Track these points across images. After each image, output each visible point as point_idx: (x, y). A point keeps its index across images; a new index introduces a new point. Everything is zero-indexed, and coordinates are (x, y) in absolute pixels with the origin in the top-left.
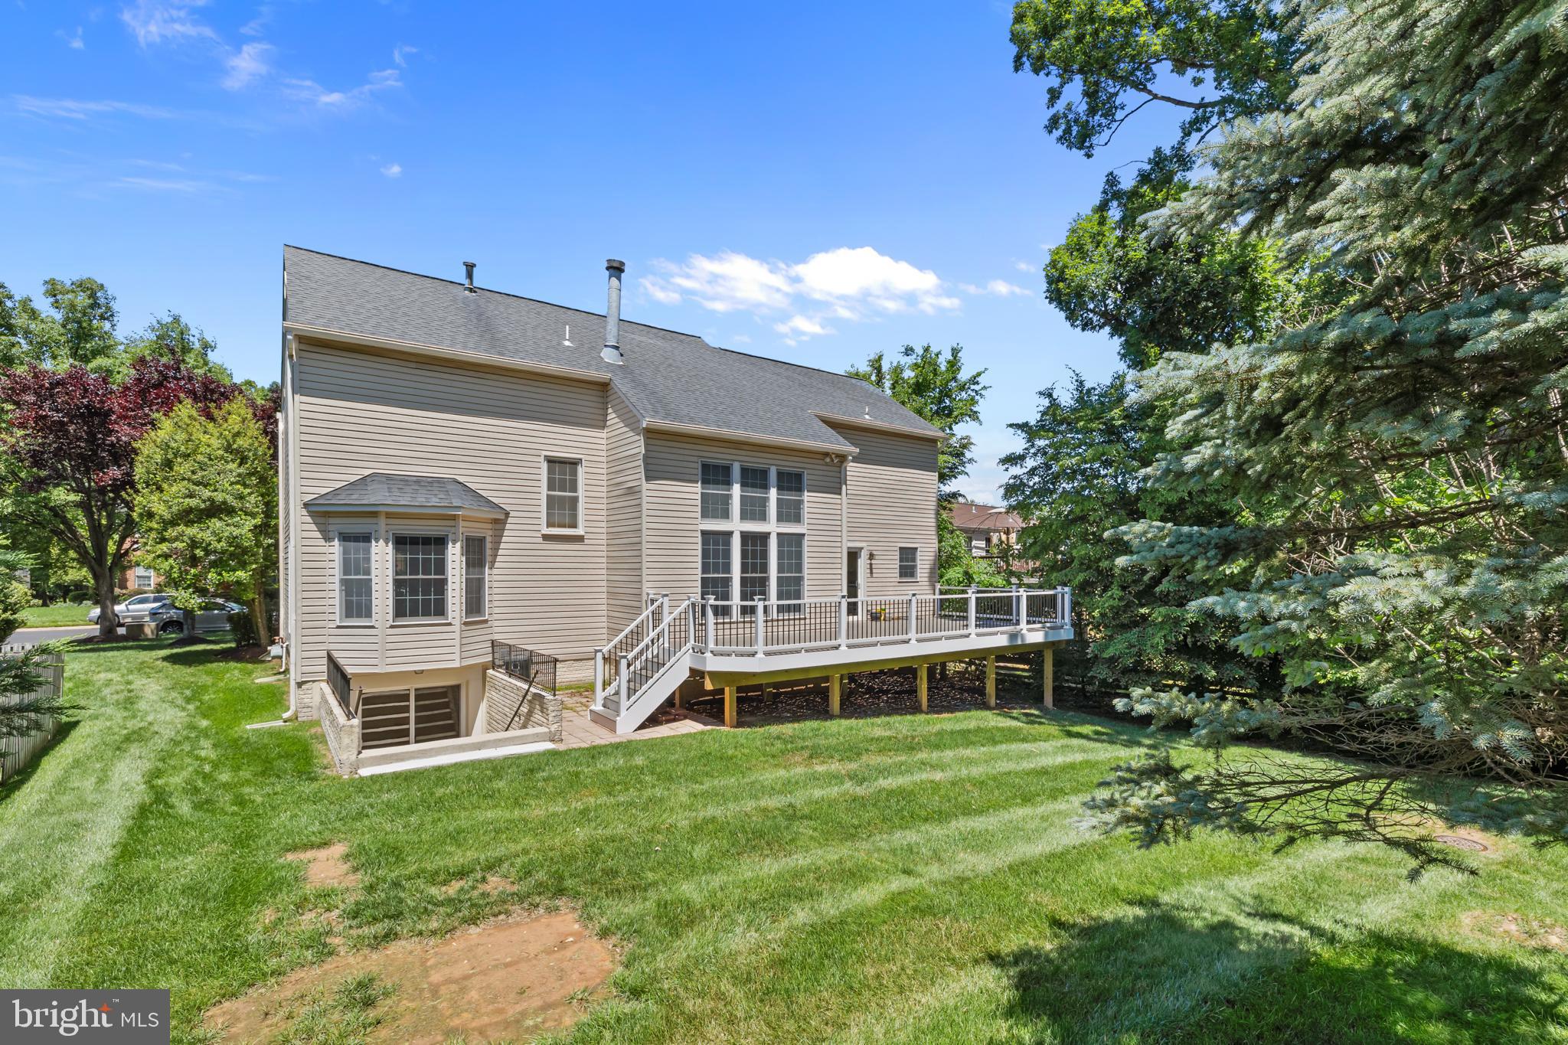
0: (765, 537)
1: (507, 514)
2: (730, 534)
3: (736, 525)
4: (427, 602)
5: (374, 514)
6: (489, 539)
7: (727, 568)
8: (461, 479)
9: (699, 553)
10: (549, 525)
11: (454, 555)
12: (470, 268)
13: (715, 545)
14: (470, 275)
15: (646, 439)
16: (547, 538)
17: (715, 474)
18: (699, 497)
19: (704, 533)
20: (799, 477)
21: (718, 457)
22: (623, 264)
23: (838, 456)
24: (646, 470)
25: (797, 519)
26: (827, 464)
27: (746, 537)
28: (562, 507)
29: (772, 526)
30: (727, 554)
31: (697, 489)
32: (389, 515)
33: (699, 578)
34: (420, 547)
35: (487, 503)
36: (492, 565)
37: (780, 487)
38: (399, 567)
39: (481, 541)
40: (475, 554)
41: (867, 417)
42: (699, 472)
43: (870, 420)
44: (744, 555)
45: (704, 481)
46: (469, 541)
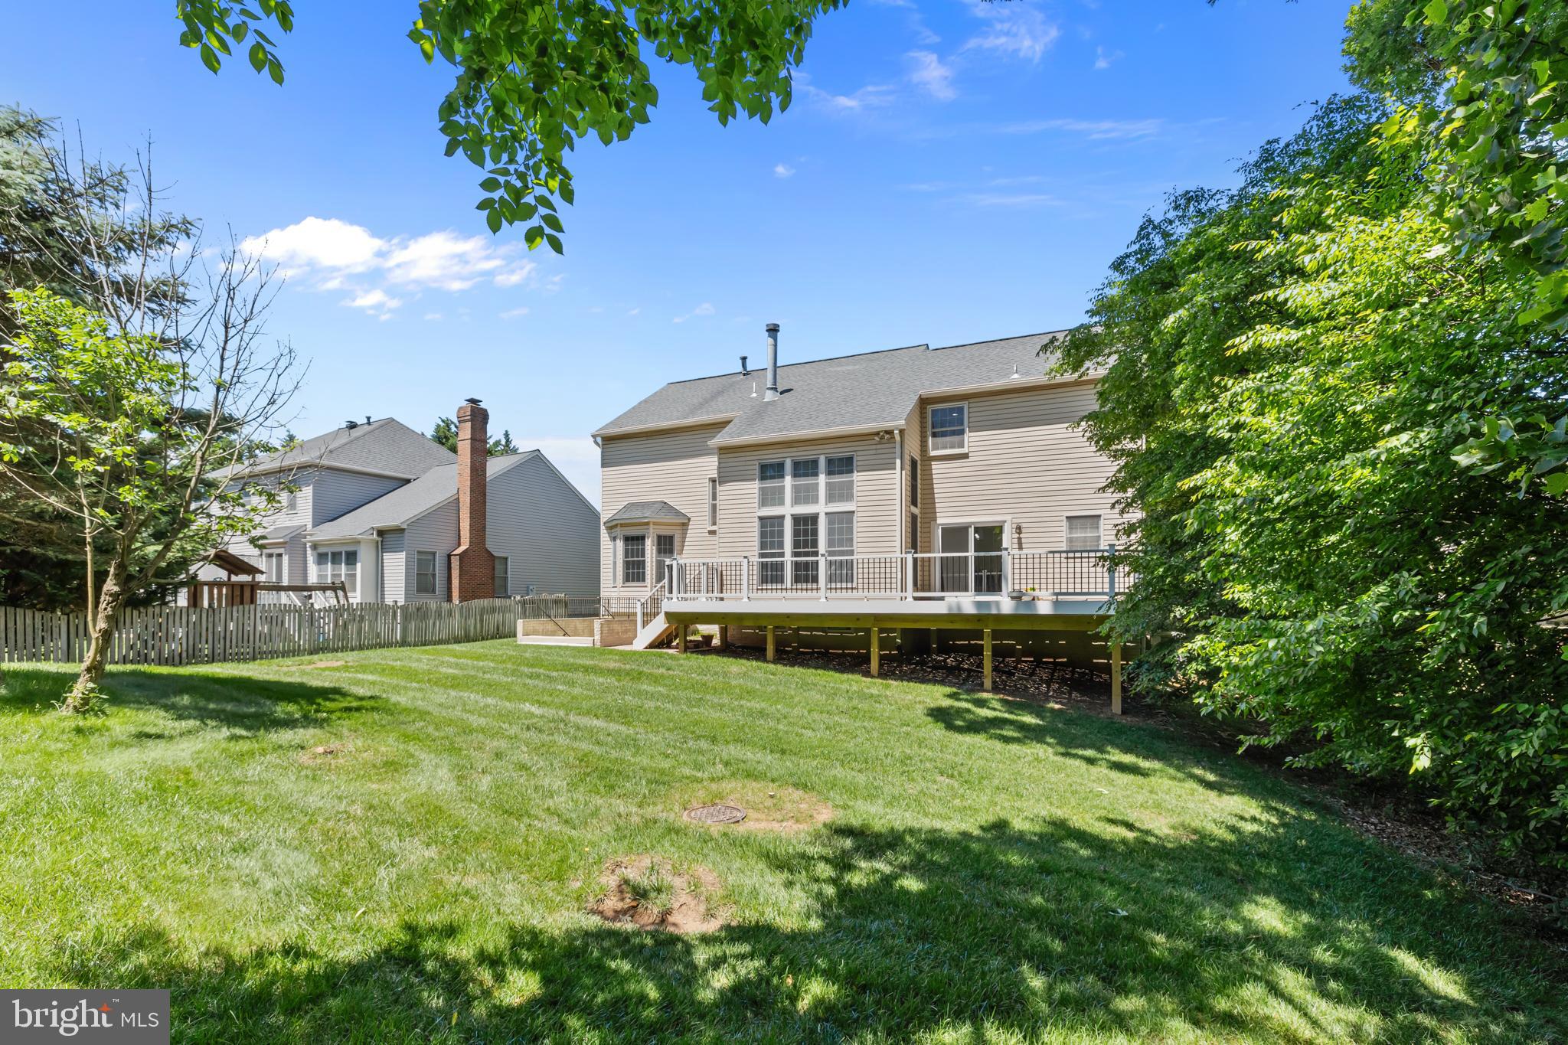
0: (813, 519)
1: (690, 519)
2: (782, 517)
3: (788, 509)
4: (638, 573)
5: (619, 525)
6: (676, 536)
7: (781, 545)
8: (665, 500)
9: (757, 534)
10: (712, 523)
11: (649, 547)
12: (744, 359)
13: (770, 528)
14: (744, 366)
15: (722, 455)
16: (709, 533)
17: (771, 471)
18: (757, 491)
19: (761, 518)
20: (849, 461)
21: (771, 457)
23: (887, 432)
24: (720, 478)
25: (849, 497)
26: (880, 443)
27: (797, 520)
29: (820, 508)
30: (781, 534)
31: (758, 484)
32: (622, 525)
33: (756, 553)
34: (634, 542)
35: (678, 513)
36: (681, 552)
37: (830, 473)
38: (626, 554)
39: (671, 538)
40: (666, 545)
41: (1016, 376)
42: (757, 472)
43: (1016, 379)
44: (796, 533)
45: (763, 478)
46: (659, 537)
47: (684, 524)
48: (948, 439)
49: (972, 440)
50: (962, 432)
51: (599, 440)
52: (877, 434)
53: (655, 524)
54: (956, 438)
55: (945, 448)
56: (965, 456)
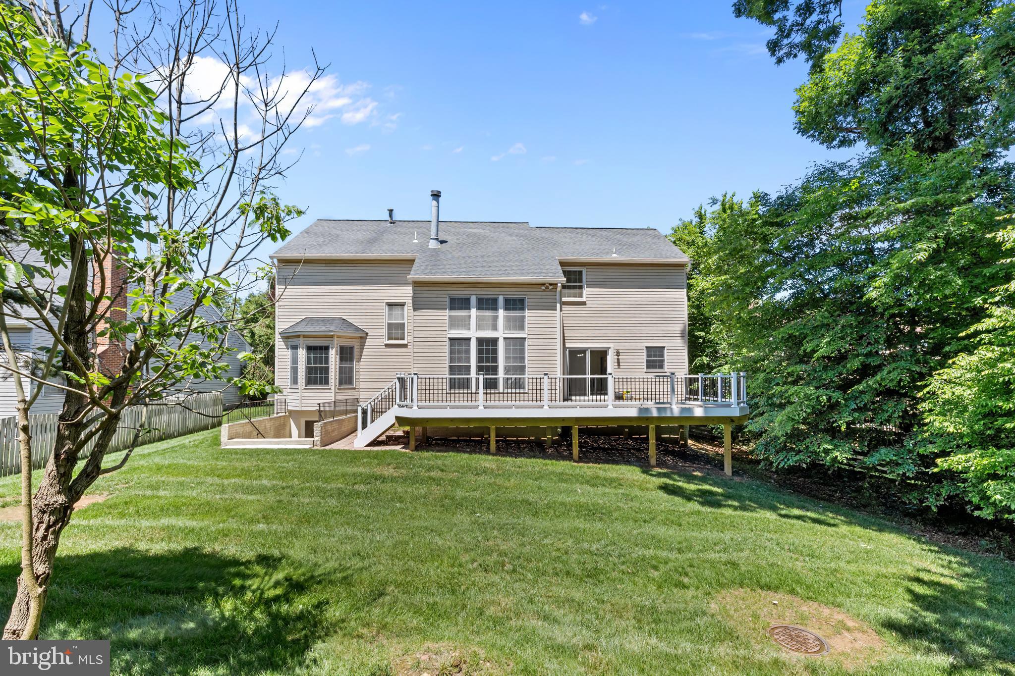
0: (495, 341)
1: (367, 334)
2: (469, 339)
3: (473, 333)
4: (321, 378)
5: (299, 336)
6: (356, 347)
7: (468, 360)
8: (344, 318)
9: (447, 351)
10: (389, 339)
11: (333, 355)
12: (391, 211)
13: (458, 345)
14: (391, 216)
15: (414, 287)
16: (387, 345)
17: (458, 304)
18: (447, 318)
19: (451, 339)
20: (522, 302)
21: (460, 293)
22: (440, 192)
23: (551, 284)
24: (414, 305)
25: (521, 328)
26: (544, 291)
27: (480, 341)
28: (397, 329)
29: (501, 333)
30: (468, 352)
31: (447, 313)
32: (304, 336)
33: (447, 366)
34: (318, 351)
35: (357, 329)
36: (359, 360)
37: (506, 309)
38: (309, 361)
39: (351, 348)
40: (346, 354)
41: (614, 255)
42: (448, 303)
43: (615, 257)
44: (480, 351)
45: (451, 309)
46: (342, 348)
47: (361, 338)
48: (572, 291)
49: (587, 293)
50: (581, 287)
51: (275, 261)
52: (544, 284)
53: (338, 337)
54: (577, 291)
55: (570, 296)
56: (584, 303)
